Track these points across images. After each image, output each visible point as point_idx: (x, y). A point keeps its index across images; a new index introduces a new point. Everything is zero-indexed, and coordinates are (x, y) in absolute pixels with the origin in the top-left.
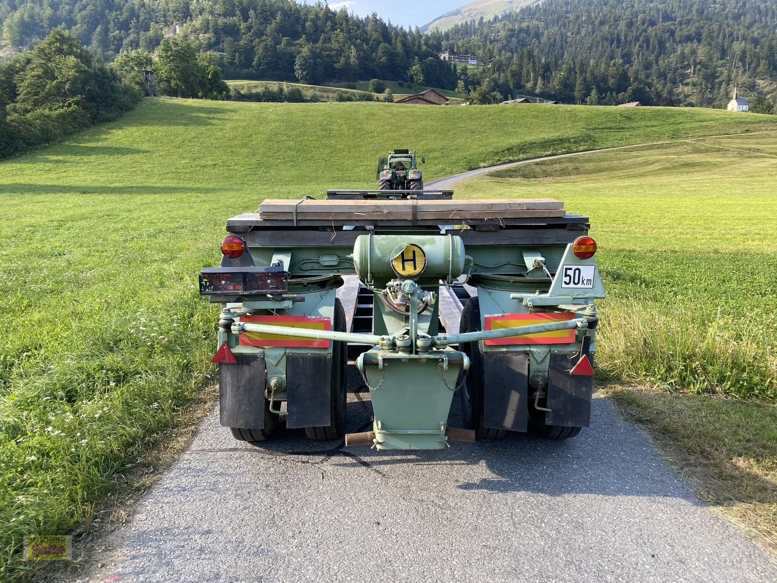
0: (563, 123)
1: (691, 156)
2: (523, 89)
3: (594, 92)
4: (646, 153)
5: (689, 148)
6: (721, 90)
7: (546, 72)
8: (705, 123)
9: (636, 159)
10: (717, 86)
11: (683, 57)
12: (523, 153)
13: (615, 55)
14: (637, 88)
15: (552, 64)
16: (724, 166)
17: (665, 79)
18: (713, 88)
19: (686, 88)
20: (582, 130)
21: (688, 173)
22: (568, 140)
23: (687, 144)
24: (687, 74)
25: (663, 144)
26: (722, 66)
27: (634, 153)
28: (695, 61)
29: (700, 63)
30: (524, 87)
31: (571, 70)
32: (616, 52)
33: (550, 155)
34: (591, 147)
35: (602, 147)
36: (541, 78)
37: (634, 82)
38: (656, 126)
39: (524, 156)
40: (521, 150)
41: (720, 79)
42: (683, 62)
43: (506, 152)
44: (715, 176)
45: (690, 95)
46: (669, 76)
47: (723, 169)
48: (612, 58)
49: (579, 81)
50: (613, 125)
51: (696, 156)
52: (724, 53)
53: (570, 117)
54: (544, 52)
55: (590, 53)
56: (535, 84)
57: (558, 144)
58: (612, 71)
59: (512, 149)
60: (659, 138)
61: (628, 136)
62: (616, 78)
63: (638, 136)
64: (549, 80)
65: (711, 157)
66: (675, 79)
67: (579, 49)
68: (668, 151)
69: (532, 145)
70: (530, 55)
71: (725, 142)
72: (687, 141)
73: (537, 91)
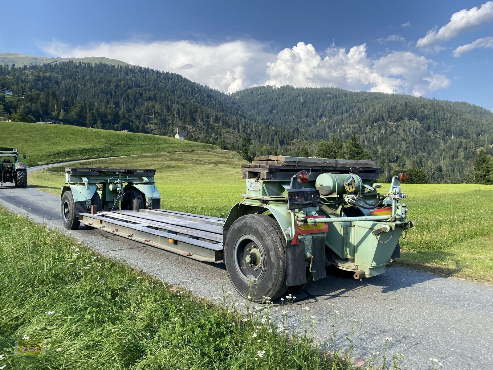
0: (91, 139)
1: (169, 162)
2: (50, 115)
3: (99, 122)
4: (145, 159)
5: (168, 158)
6: (170, 128)
7: (66, 106)
8: (172, 145)
9: (141, 163)
10: (167, 126)
11: (148, 109)
12: (69, 156)
13: (110, 102)
14: (125, 122)
15: (70, 102)
16: (187, 168)
17: (140, 119)
18: (165, 127)
19: (151, 126)
20: (105, 144)
21: (170, 171)
22: (97, 150)
23: (167, 156)
24: (151, 118)
25: (153, 155)
26: (168, 116)
27: (139, 160)
28: (155, 112)
29: (157, 113)
30: (51, 114)
31: (83, 108)
32: (110, 100)
33: (87, 159)
34: (112, 155)
35: (118, 155)
36: (63, 110)
37: (123, 119)
38: (147, 145)
39: (70, 159)
40: (66, 154)
41: (168, 123)
42: (148, 111)
43: (56, 155)
44: (184, 173)
45: (154, 130)
46: (142, 117)
47: (187, 169)
48: (108, 103)
49: (89, 115)
50: (123, 142)
51: (172, 162)
52: (169, 110)
53: (96, 136)
54: (62, 94)
55: (94, 99)
56: (59, 113)
57: (91, 152)
58: (109, 111)
59: (60, 153)
60: (150, 152)
61: (132, 149)
62: (112, 115)
63: (138, 150)
64: (68, 112)
65: (180, 163)
66: (145, 120)
67: (86, 95)
68: (157, 159)
69: (74, 152)
70: (54, 95)
71: (184, 156)
72: (166, 154)
73: (61, 118)
